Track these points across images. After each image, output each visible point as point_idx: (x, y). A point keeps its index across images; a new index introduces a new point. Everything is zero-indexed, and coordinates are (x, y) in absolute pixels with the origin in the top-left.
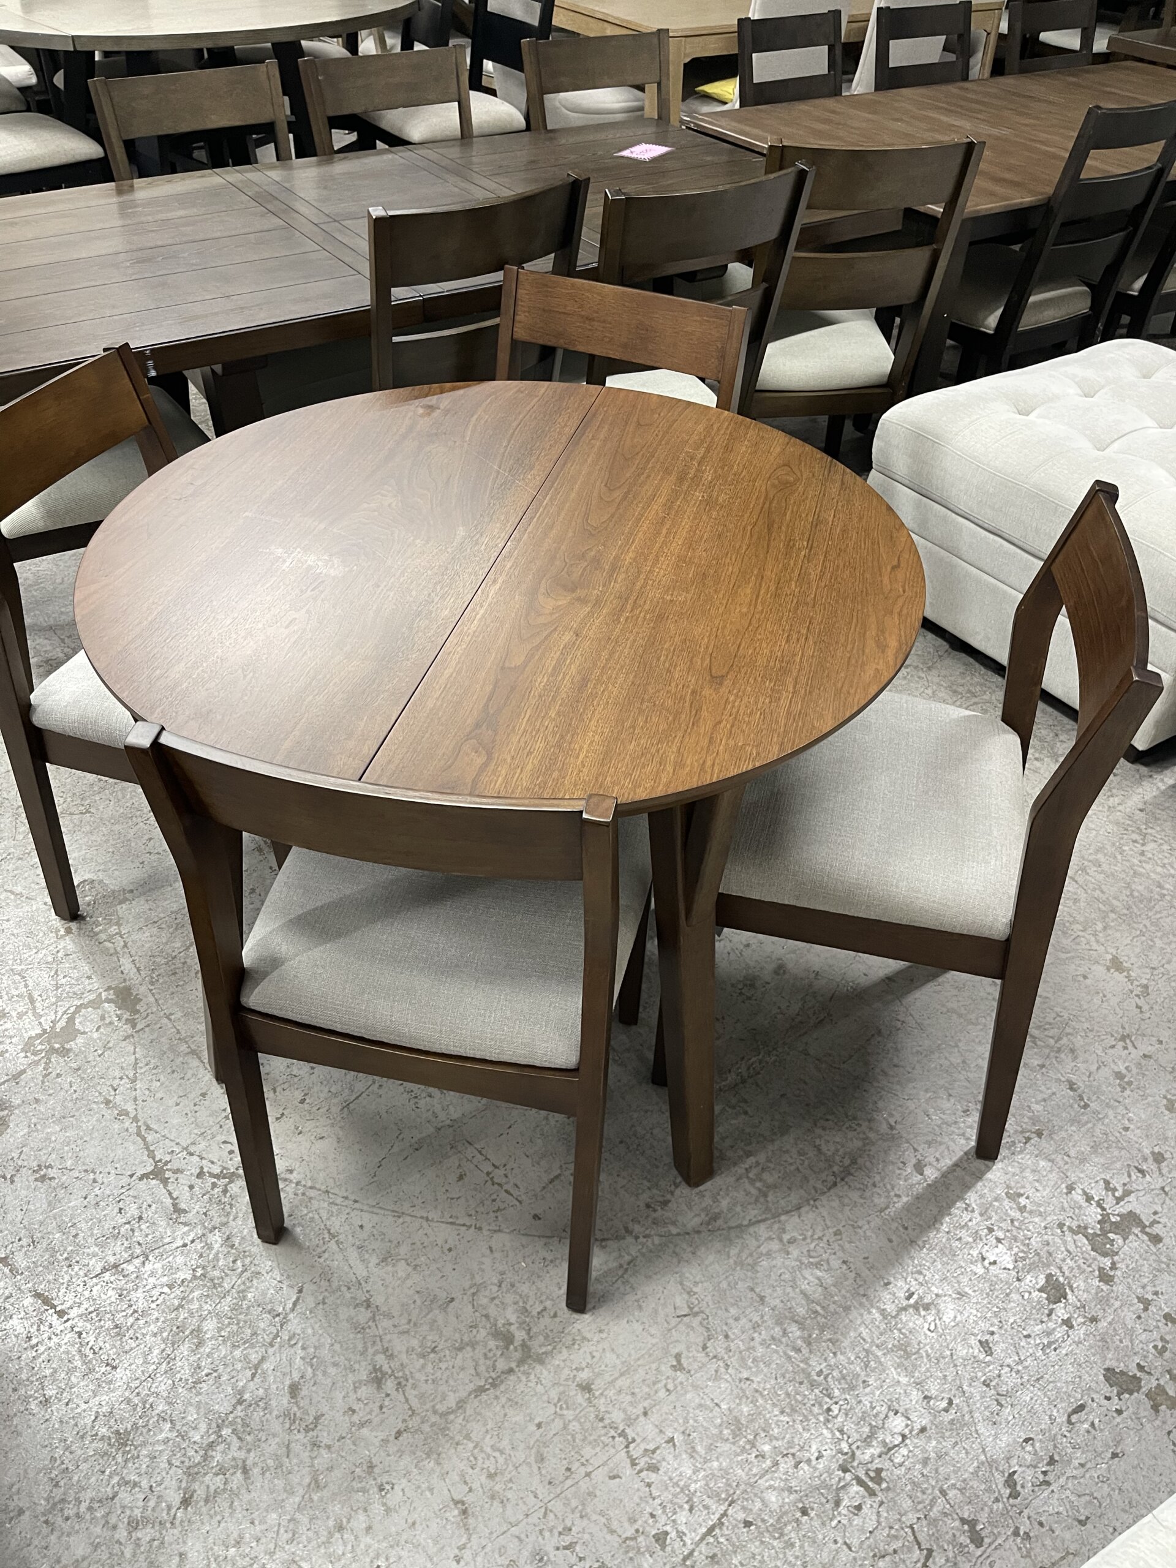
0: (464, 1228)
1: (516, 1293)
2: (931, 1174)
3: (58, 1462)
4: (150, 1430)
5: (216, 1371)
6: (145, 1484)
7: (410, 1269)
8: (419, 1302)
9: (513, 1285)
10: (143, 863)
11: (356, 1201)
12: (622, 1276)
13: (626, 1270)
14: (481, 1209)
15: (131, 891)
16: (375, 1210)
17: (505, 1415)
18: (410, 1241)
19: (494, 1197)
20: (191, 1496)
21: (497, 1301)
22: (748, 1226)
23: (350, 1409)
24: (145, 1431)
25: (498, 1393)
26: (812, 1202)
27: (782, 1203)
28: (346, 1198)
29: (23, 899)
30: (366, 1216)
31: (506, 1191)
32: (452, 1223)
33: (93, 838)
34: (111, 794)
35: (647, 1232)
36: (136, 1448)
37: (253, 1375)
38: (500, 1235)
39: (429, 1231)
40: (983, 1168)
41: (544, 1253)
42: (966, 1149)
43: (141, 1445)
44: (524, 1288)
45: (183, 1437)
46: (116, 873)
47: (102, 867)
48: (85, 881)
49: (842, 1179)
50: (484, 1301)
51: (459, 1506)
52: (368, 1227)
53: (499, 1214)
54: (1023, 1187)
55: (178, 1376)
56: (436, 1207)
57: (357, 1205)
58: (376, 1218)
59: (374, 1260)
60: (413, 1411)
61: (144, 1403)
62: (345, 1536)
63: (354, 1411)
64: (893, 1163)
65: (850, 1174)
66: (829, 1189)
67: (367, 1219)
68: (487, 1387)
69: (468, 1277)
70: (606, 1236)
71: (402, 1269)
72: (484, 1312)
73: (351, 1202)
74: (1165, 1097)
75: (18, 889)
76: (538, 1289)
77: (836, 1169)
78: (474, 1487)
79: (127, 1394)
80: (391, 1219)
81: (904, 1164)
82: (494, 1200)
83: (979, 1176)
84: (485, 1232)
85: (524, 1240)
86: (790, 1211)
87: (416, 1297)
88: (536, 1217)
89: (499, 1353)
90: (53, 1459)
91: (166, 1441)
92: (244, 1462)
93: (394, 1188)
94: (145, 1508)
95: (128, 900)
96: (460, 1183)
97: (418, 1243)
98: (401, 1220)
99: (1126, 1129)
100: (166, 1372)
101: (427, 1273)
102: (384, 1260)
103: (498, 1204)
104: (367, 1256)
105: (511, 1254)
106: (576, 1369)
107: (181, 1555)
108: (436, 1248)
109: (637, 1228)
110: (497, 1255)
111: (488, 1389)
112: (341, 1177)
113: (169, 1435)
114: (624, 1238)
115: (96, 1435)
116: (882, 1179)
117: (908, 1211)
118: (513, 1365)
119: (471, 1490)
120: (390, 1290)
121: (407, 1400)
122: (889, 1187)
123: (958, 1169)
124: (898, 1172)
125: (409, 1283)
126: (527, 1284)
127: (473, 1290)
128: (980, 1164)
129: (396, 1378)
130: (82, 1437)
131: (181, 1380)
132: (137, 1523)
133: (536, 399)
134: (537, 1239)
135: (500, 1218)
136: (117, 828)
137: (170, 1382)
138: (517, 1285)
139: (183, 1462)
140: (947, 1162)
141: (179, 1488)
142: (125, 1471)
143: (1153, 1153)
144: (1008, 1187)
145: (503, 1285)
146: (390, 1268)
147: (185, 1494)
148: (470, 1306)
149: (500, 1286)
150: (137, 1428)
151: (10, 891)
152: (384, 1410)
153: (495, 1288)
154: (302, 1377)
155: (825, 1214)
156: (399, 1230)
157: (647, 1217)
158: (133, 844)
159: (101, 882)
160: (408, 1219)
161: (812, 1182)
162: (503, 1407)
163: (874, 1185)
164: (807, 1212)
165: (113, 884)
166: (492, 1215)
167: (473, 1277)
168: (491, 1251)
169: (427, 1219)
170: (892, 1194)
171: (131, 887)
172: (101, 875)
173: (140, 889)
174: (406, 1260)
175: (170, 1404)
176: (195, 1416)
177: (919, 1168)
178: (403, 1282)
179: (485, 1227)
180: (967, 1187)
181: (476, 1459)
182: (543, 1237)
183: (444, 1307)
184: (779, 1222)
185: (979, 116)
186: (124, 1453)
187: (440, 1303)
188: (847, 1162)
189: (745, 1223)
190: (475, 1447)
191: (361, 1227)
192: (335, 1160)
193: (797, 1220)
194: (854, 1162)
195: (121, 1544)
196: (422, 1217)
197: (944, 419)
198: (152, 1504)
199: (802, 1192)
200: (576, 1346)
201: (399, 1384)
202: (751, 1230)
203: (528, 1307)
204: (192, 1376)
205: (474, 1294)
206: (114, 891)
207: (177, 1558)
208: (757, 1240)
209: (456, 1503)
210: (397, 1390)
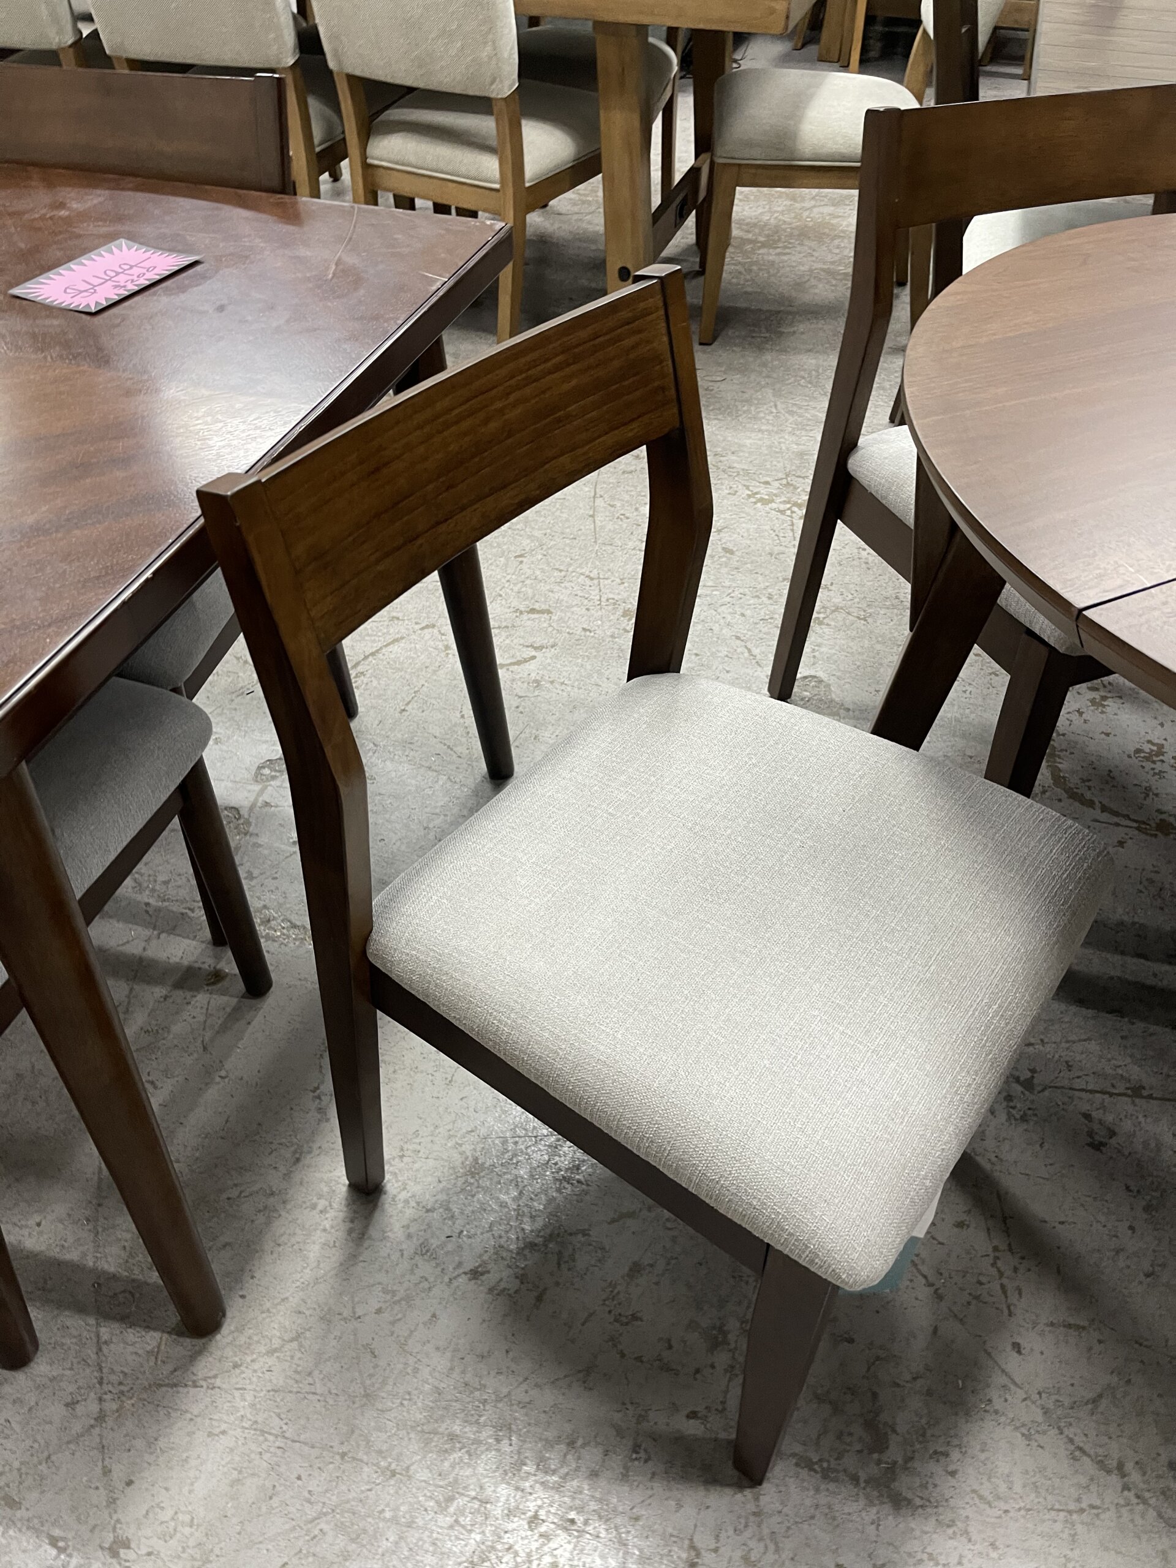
3: (417, 1141)
4: (499, 1183)
5: (588, 1185)
6: (460, 1222)
10: (877, 691)
12: (1070, 1512)
13: (1082, 1511)
15: (848, 710)
17: (812, 1517)
20: (482, 1274)
23: (669, 1341)
24: (496, 1179)
25: (823, 1487)
29: (754, 661)
31: (1003, 1286)
33: (851, 644)
34: (897, 615)
35: (1147, 1495)
36: (478, 1187)
37: (613, 1221)
43: (483, 1188)
45: (518, 1214)
46: (847, 686)
47: (838, 674)
48: (815, 677)
51: (693, 1553)
53: (974, 1302)
55: (557, 1158)
60: (724, 1409)
61: (515, 1155)
62: (569, 1457)
63: (670, 1347)
68: (816, 1467)
70: (1087, 1448)
75: (756, 651)
78: (722, 1550)
79: (508, 1134)
82: (981, 1283)
89: (858, 1447)
90: (416, 1133)
91: (503, 1205)
92: (546, 1289)
94: (442, 1246)
95: (838, 715)
96: (956, 1230)
100: (550, 1146)
106: (930, 1554)
107: (434, 1316)
109: (1135, 1477)
111: (816, 1471)
113: (509, 1202)
114: (1109, 1472)
115: (461, 1145)
118: (863, 1476)
119: (716, 1550)
121: (726, 1392)
129: (733, 1358)
130: (450, 1137)
131: (556, 1164)
132: (427, 1251)
135: (972, 1307)
136: (878, 647)
137: (546, 1157)
139: (500, 1237)
141: (480, 1256)
142: (455, 1198)
147: (480, 1266)
149: (915, 1379)
150: (492, 1171)
151: (749, 651)
152: (698, 1376)
154: (651, 1266)
157: (1159, 1477)
158: (882, 670)
159: (828, 686)
162: (817, 1506)
165: (836, 694)
171: (851, 707)
172: (833, 680)
173: (857, 713)
175: (532, 1176)
176: (542, 1207)
181: (746, 1526)
186: (466, 1181)
190: (754, 1514)
195: (402, 1255)
198: (450, 1247)
200: (950, 1531)
201: (732, 1367)
203: (929, 1433)
204: (567, 1170)
206: (832, 701)
207: (429, 1316)
209: (692, 1547)
210: (726, 1371)
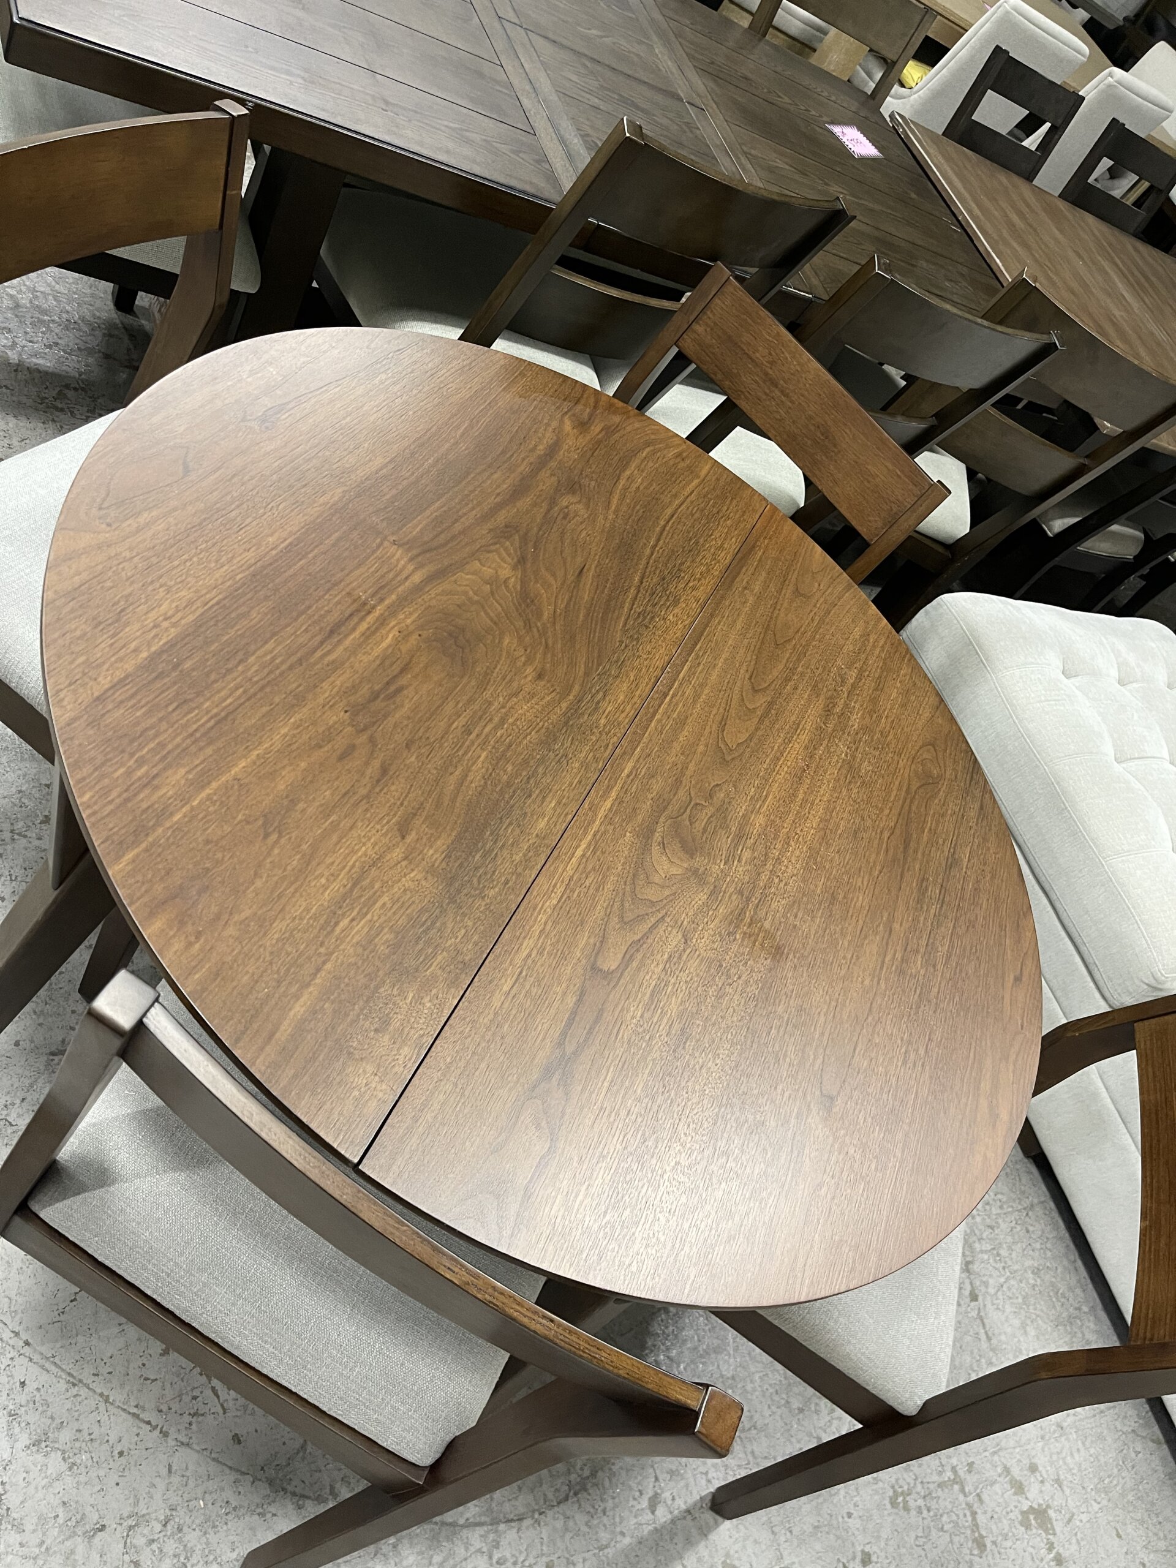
0: (148, 1427)
1: (180, 1540)
2: (662, 1515)
7: (64, 1467)
8: (61, 1520)
9: (180, 1530)
11: (27, 1343)
14: (175, 1406)
16: (47, 1365)
18: (76, 1426)
19: (196, 1393)
21: (154, 1546)
22: (463, 1526)
26: (536, 1516)
27: (507, 1507)
28: (17, 1334)
30: (34, 1370)
31: (213, 1389)
32: (134, 1415)
38: (188, 1451)
39: (104, 1418)
40: (711, 1522)
41: (229, 1494)
42: (703, 1494)
44: (192, 1537)
49: (576, 1494)
50: (140, 1541)
52: (31, 1386)
53: (194, 1419)
54: (739, 1559)
56: (122, 1386)
57: (27, 1350)
58: (44, 1378)
59: (24, 1439)
64: (631, 1489)
65: (586, 1490)
66: (559, 1503)
67: (35, 1376)
69: (131, 1501)
71: (55, 1463)
72: (135, 1558)
73: (21, 1343)
74: (893, 1487)
76: (207, 1544)
77: (573, 1477)
80: (62, 1385)
81: (641, 1493)
82: (195, 1398)
83: (704, 1532)
84: (172, 1443)
85: (213, 1467)
86: (512, 1520)
87: (60, 1511)
88: (237, 1439)
93: (80, 1339)
97: (85, 1433)
98: (75, 1391)
99: (850, 1515)
101: (83, 1479)
102: (36, 1443)
103: (197, 1405)
104: (17, 1430)
105: (191, 1483)
108: (106, 1447)
110: (176, 1479)
112: (20, 1300)
116: (616, 1506)
117: (626, 1556)
120: (31, 1490)
122: (617, 1520)
123: (689, 1517)
124: (632, 1503)
125: (58, 1486)
126: (198, 1533)
127: (131, 1522)
128: (709, 1516)
133: (696, 482)
134: (227, 1471)
135: (194, 1427)
138: (185, 1529)
140: (681, 1504)
143: (863, 1551)
144: (728, 1555)
145: (169, 1527)
146: (39, 1457)
148: (121, 1545)
149: (165, 1525)
153: (158, 1527)
155: (545, 1535)
156: (69, 1405)
160: (84, 1392)
161: (545, 1487)
163: (604, 1512)
164: (527, 1528)
166: (187, 1418)
167: (136, 1503)
168: (170, 1471)
169: (107, 1401)
170: (618, 1529)
174: (64, 1452)
177: (654, 1503)
178: (50, 1485)
179: (173, 1434)
180: (689, 1543)
182: (237, 1471)
183: (90, 1536)
184: (496, 1531)
185: (1146, 300)
187: (87, 1527)
188: (587, 1473)
189: (462, 1521)
191: (23, 1384)
192: (20, 1271)
193: (515, 1536)
194: (594, 1474)
196: (101, 1395)
197: (1002, 643)
199: (530, 1497)
202: (465, 1533)
205: (130, 1528)
208: (467, 1549)
